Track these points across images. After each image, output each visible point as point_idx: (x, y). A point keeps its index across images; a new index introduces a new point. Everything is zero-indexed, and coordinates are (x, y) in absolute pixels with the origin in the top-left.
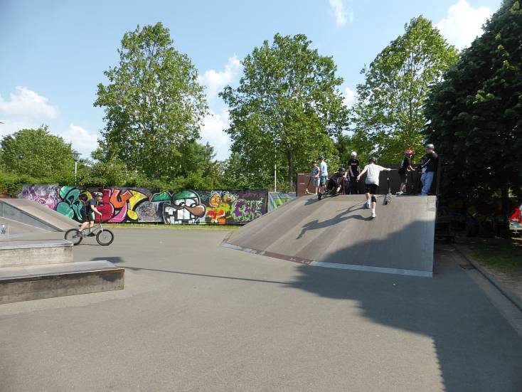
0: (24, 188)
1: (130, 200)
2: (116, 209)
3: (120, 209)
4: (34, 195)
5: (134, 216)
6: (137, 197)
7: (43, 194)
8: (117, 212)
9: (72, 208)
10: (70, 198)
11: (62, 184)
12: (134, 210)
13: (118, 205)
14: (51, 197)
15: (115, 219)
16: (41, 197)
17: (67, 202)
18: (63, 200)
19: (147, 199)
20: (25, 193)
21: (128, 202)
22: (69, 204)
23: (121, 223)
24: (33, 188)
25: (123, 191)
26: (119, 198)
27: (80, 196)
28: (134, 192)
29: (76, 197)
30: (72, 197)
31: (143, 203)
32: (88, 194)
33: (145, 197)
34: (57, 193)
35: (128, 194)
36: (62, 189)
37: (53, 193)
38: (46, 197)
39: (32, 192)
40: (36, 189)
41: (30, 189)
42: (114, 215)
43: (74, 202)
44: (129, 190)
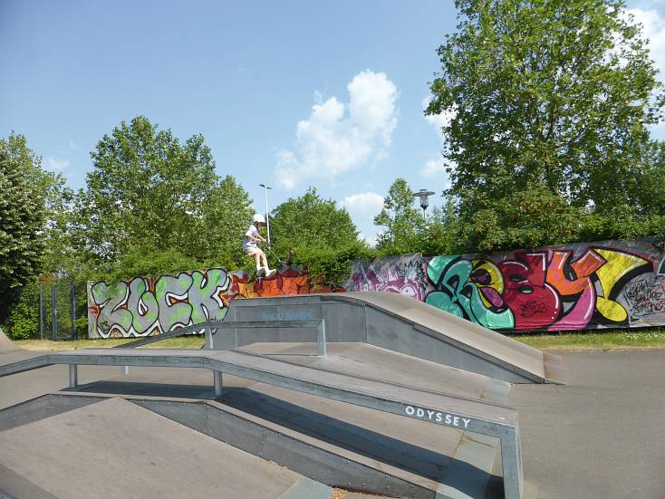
0: (354, 269)
1: (600, 273)
2: (563, 299)
3: (574, 298)
4: (375, 281)
5: (617, 312)
6: (616, 266)
7: (392, 278)
8: (567, 306)
9: (457, 302)
10: (451, 282)
11: (430, 252)
12: (613, 296)
13: (568, 288)
14: (410, 281)
15: (566, 322)
16: (390, 284)
17: (445, 290)
18: (436, 287)
19: (648, 268)
20: (358, 278)
21: (594, 278)
22: (451, 295)
23: (584, 331)
24: (372, 267)
25: (576, 255)
26: (568, 271)
27: (471, 275)
28: (606, 254)
29: (464, 279)
30: (455, 279)
31: (637, 280)
32: (492, 269)
33: (641, 262)
34: (422, 274)
35: (591, 260)
36: (431, 263)
37: (412, 275)
38: (400, 283)
39: (372, 276)
40: (378, 269)
41: (366, 269)
42: (561, 314)
43: (460, 288)
44: (593, 248)
